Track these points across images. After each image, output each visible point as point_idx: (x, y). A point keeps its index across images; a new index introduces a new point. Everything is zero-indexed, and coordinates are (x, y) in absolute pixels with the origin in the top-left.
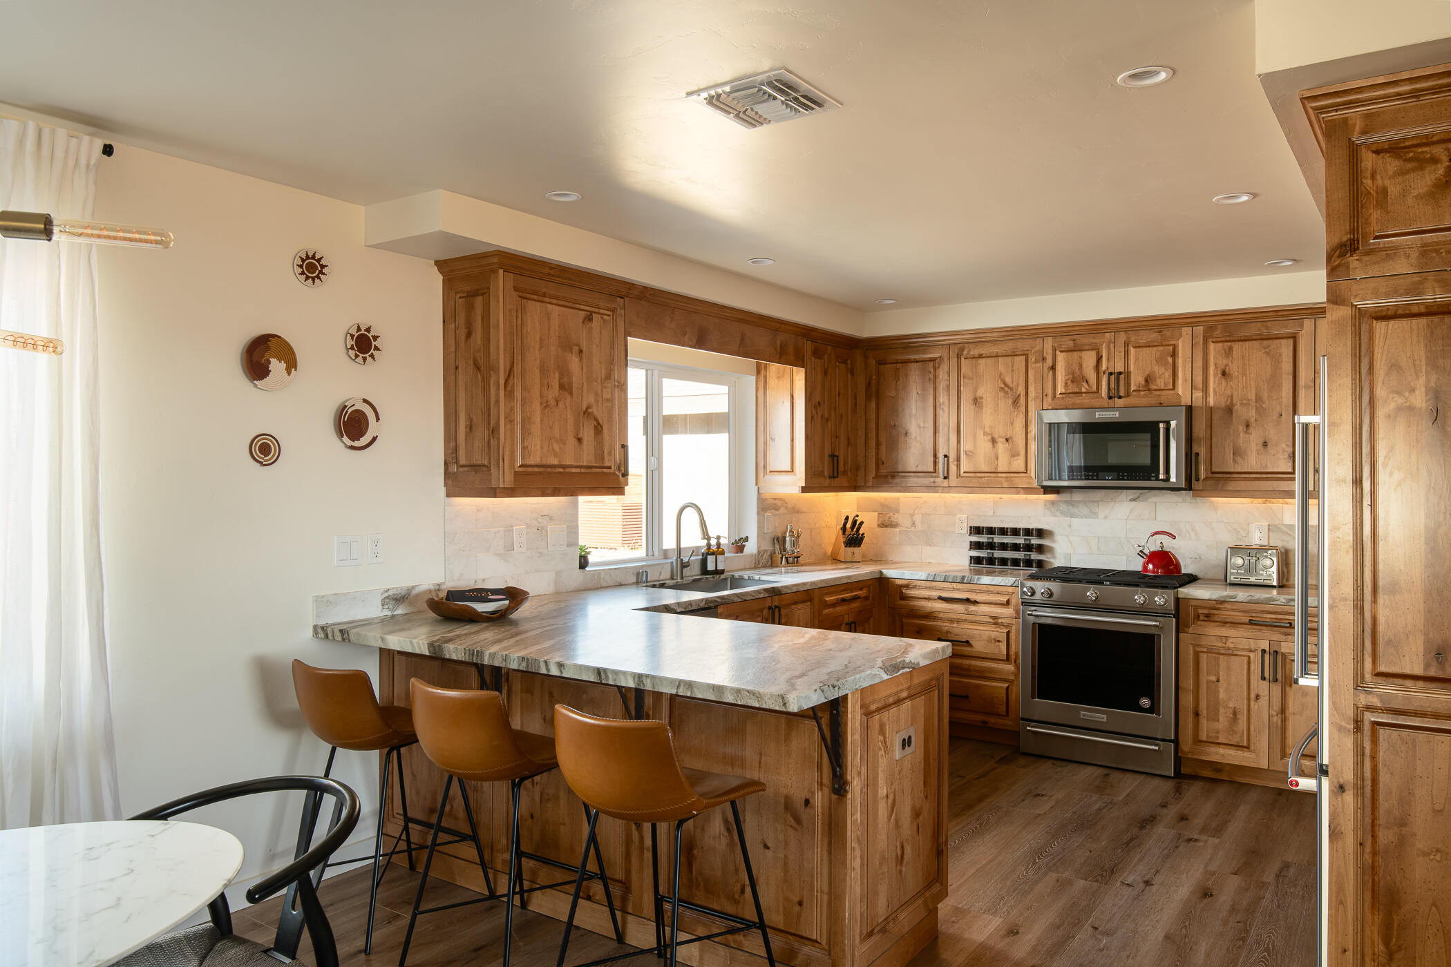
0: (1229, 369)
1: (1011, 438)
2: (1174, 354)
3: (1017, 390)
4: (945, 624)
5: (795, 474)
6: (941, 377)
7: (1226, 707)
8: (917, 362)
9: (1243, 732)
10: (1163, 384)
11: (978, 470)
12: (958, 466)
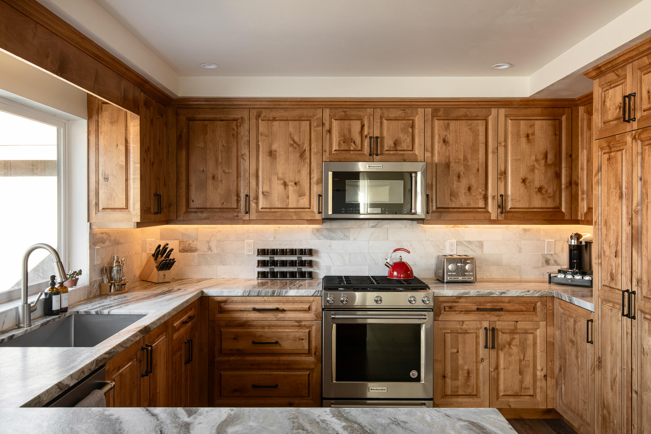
0: (447, 138)
1: (299, 182)
2: (413, 127)
3: (303, 146)
4: (258, 330)
5: (129, 211)
6: (242, 134)
7: (463, 369)
8: (222, 120)
9: (474, 386)
10: (405, 146)
11: (274, 207)
12: (257, 204)
